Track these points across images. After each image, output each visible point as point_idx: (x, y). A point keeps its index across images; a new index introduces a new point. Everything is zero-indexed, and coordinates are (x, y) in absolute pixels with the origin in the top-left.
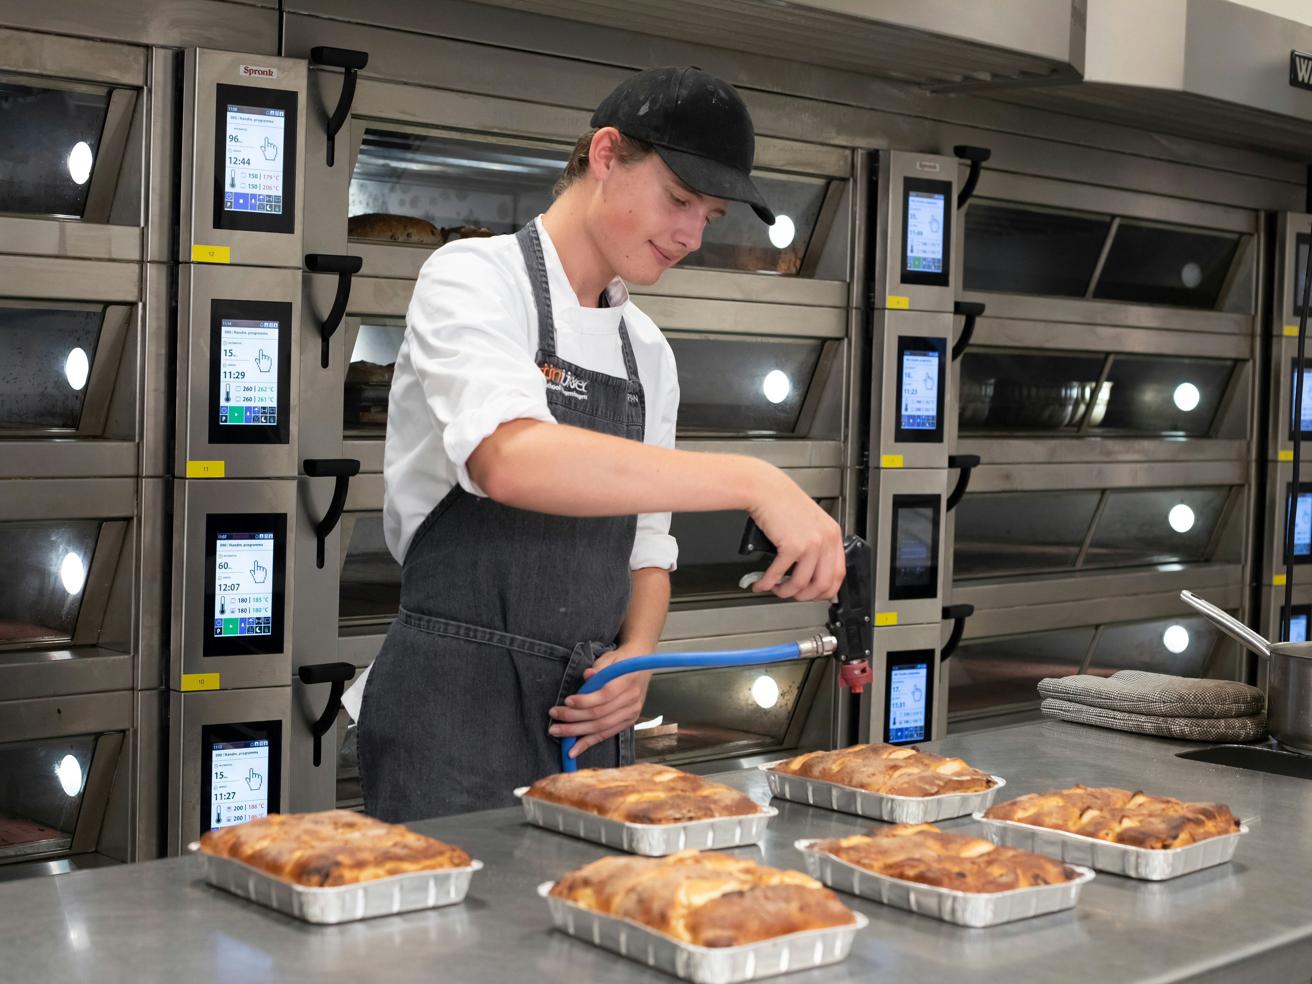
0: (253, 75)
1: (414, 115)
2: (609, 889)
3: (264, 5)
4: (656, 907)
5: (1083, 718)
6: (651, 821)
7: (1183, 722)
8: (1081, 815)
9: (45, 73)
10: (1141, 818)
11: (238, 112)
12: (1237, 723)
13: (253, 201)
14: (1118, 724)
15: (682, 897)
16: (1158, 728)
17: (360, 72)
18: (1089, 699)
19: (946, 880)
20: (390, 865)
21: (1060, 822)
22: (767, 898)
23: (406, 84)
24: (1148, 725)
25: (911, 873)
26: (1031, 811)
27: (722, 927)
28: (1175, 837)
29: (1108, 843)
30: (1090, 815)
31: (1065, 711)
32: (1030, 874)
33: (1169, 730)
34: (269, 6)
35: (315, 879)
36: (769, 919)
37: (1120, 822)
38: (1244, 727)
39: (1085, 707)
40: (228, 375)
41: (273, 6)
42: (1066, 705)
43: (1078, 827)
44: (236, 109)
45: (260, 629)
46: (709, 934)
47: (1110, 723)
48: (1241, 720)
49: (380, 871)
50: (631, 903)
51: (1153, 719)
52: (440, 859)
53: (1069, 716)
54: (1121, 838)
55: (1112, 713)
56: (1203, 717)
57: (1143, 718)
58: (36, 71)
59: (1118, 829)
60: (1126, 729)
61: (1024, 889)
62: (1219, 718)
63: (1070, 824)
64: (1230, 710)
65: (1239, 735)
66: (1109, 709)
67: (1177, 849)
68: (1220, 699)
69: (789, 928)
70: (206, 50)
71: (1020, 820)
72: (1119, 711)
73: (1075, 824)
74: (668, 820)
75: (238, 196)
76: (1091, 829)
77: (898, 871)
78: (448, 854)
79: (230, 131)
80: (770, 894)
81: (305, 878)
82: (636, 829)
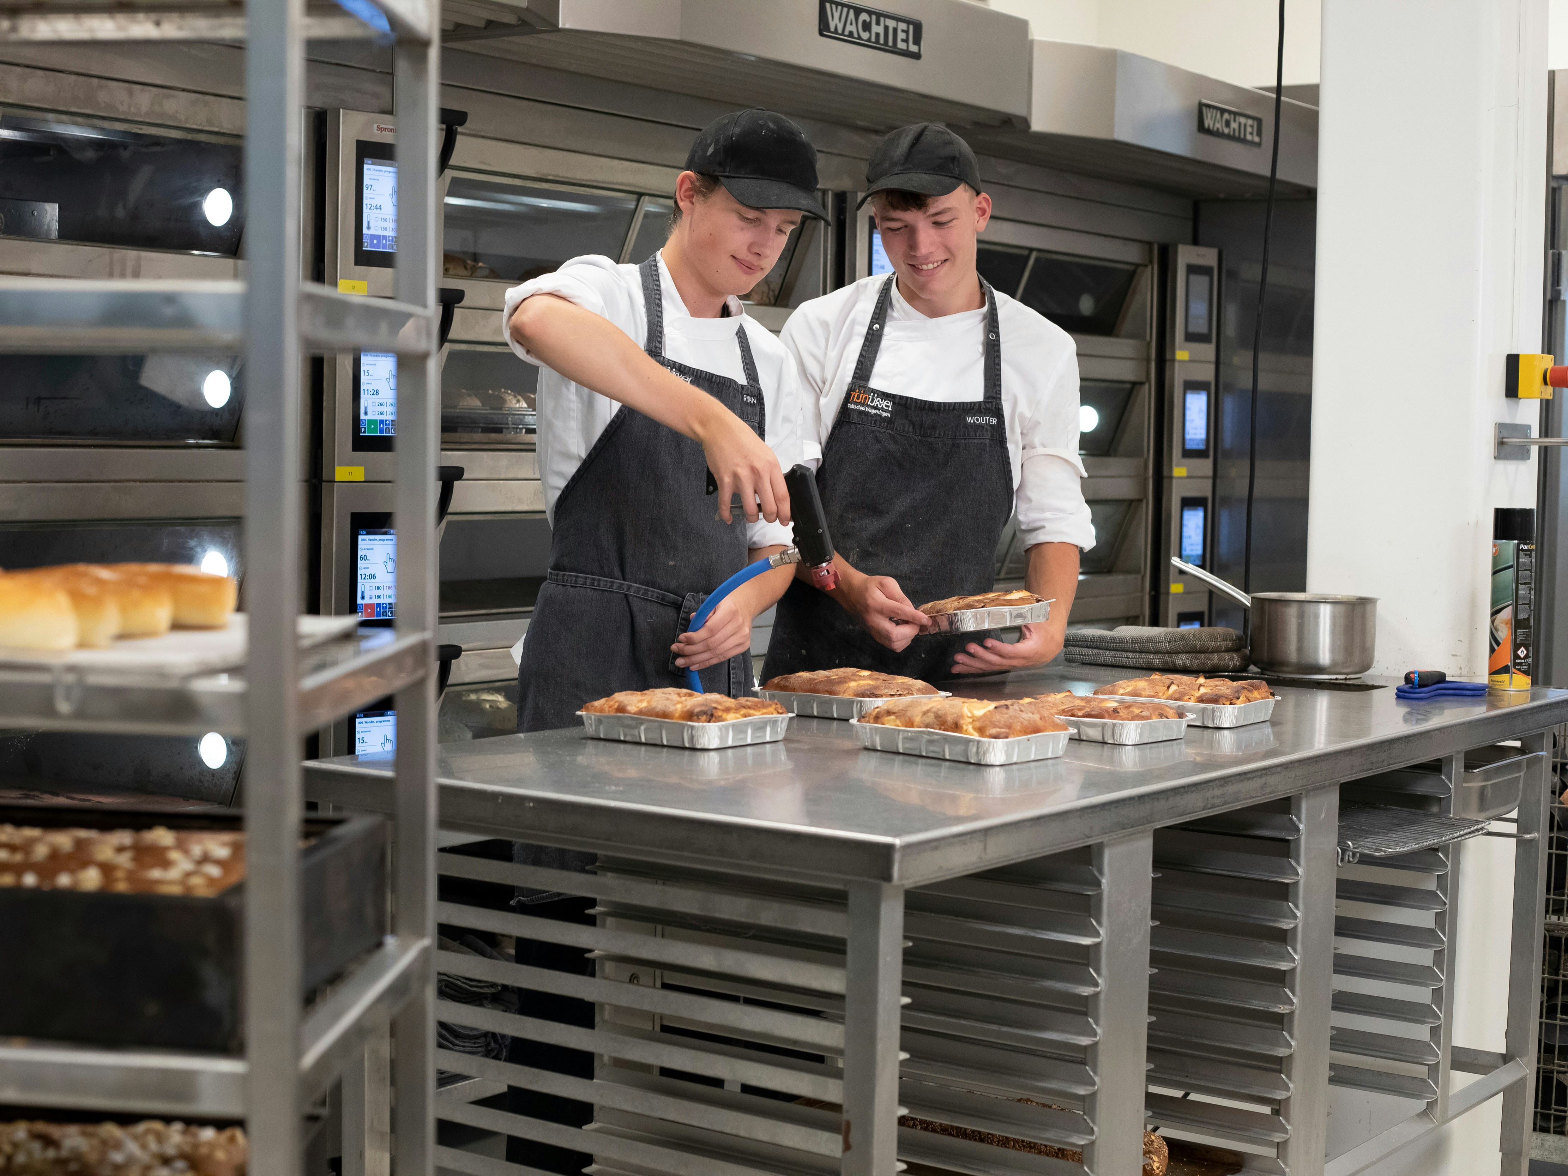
0: (383, 132)
1: (490, 165)
2: (909, 714)
3: (382, 70)
4: (950, 719)
5: (1101, 660)
6: (876, 696)
7: (1184, 656)
8: (1169, 687)
9: (222, 131)
10: (1211, 688)
11: (372, 164)
12: (1227, 656)
13: (384, 242)
14: (1131, 662)
15: (966, 711)
16: (1165, 663)
17: (460, 129)
18: (1104, 645)
20: (743, 711)
21: (1153, 694)
22: (1021, 711)
23: (483, 137)
24: (1157, 661)
26: (1129, 689)
27: (1000, 728)
28: (1238, 698)
29: (1192, 704)
30: (1173, 688)
31: (1085, 655)
33: (1174, 663)
34: (385, 71)
35: (704, 718)
36: (1026, 723)
37: (1199, 690)
38: (1233, 659)
39: (1101, 651)
40: (366, 392)
41: (388, 71)
42: (1084, 651)
43: (1166, 695)
44: (370, 162)
45: (391, 613)
46: (993, 731)
47: (1124, 661)
48: (1230, 654)
49: (738, 715)
50: (930, 718)
51: (1159, 656)
52: (771, 709)
53: (1087, 659)
54: (1201, 700)
55: (1125, 654)
56: (1201, 652)
57: (1152, 656)
58: (216, 129)
59: (1197, 694)
60: (1138, 665)
62: (1212, 652)
63: (1160, 694)
64: (1221, 646)
65: (1229, 666)
66: (1122, 651)
67: (1240, 704)
68: (1213, 638)
69: (1037, 730)
70: (347, 111)
71: (1122, 695)
72: (1130, 652)
73: (1164, 694)
74: (886, 695)
75: (373, 237)
76: (1177, 696)
77: (1070, 714)
78: (774, 706)
79: (366, 181)
80: (1023, 709)
81: (695, 718)
82: (865, 701)
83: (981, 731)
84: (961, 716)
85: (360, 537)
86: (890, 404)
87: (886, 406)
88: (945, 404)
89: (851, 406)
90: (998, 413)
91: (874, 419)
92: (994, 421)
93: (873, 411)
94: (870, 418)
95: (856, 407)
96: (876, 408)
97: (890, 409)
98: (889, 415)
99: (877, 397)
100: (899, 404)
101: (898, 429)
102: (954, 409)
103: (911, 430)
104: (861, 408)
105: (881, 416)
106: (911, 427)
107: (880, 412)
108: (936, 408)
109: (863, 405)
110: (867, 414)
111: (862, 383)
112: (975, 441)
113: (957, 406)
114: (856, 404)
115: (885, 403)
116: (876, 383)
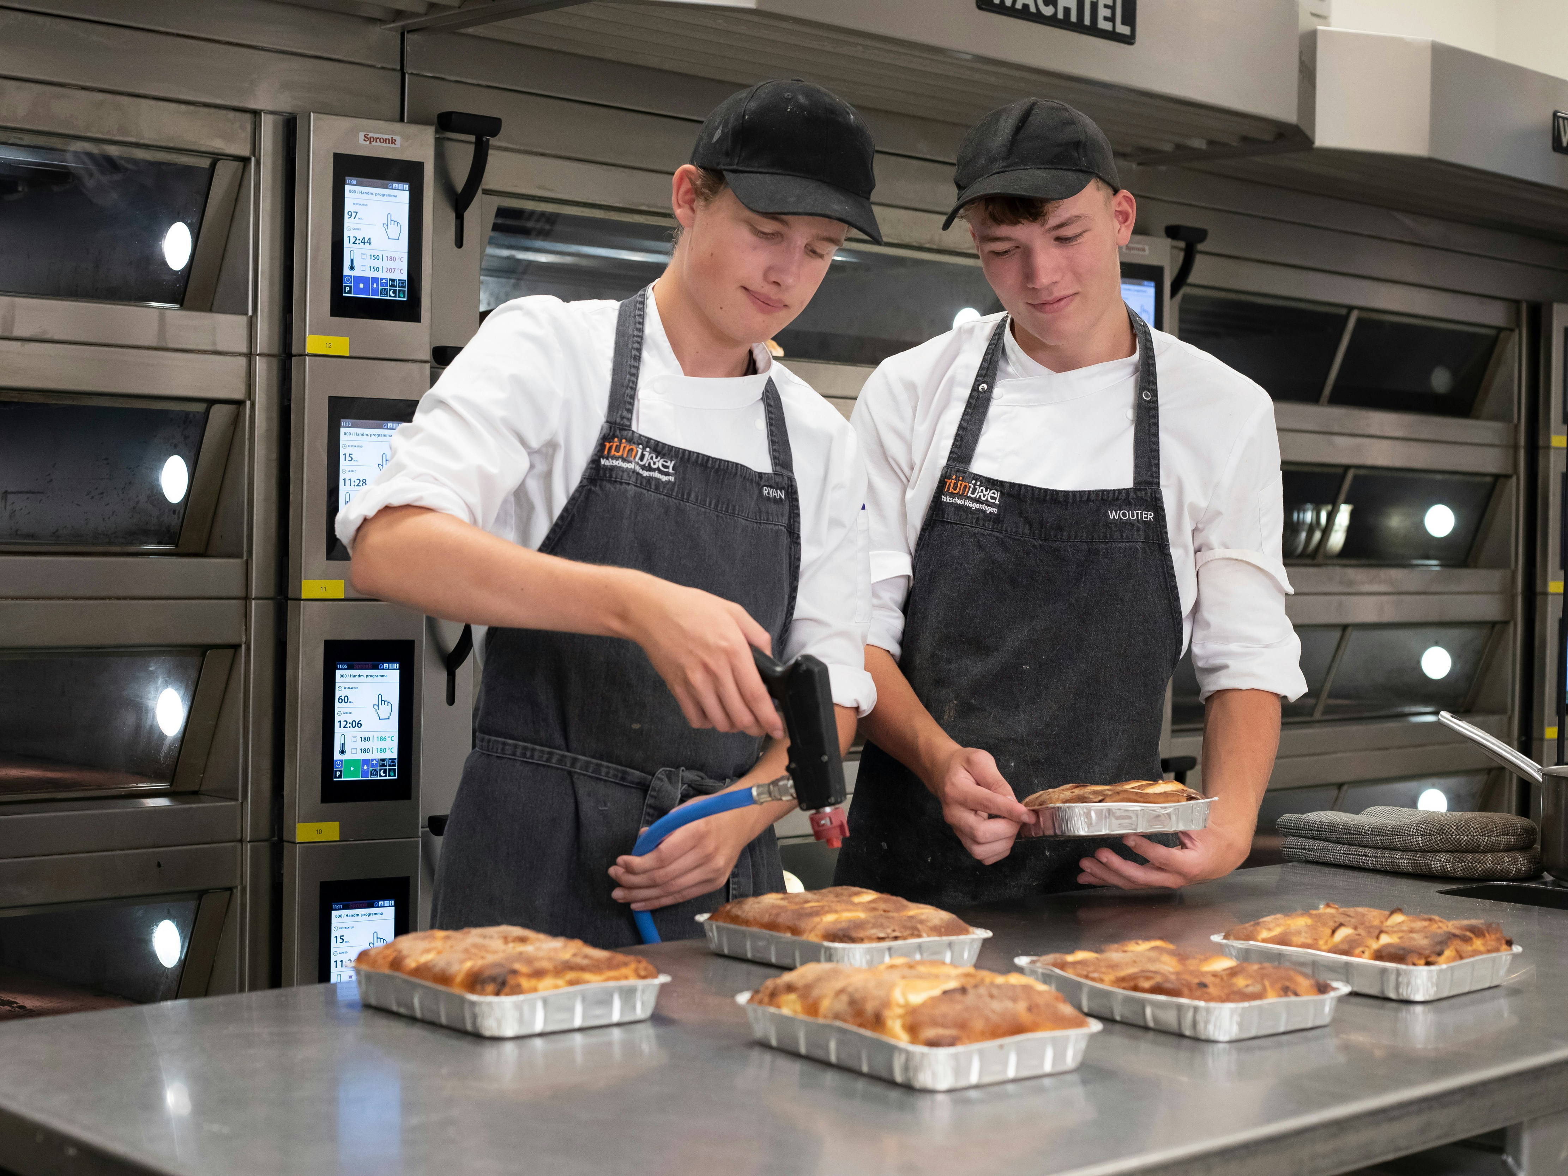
0: (374, 143)
1: (552, 190)
2: (815, 993)
3: (384, 65)
4: (870, 1007)
5: (1329, 857)
6: (853, 940)
7: (1443, 857)
8: (1333, 932)
9: (142, 141)
10: (1401, 935)
11: (357, 185)
12: (1506, 857)
13: (375, 286)
14: (1370, 862)
15: (898, 996)
16: (1416, 865)
17: (493, 141)
18: (1336, 836)
19: (1186, 991)
20: (571, 975)
21: (1309, 941)
22: (992, 996)
23: (543, 155)
24: (1405, 862)
25: (1146, 985)
26: (1277, 931)
27: (943, 1026)
28: (1440, 954)
29: (1365, 960)
30: (1343, 933)
31: (1308, 850)
32: (1279, 985)
33: (1428, 866)
34: (389, 66)
35: (490, 988)
36: (995, 1018)
37: (1378, 938)
38: (1515, 862)
39: (1331, 845)
40: (348, 482)
41: (394, 67)
42: (1309, 843)
43: (1330, 945)
44: (355, 182)
45: (385, 772)
46: (930, 1033)
47: (1361, 861)
48: (1511, 854)
49: (560, 982)
50: (841, 1005)
51: (1409, 855)
52: (625, 971)
53: (1312, 855)
54: (1379, 955)
55: (1362, 851)
56: (1467, 851)
57: (1398, 855)
58: (132, 139)
59: (1375, 945)
60: (1379, 867)
61: (1272, 999)
62: (1485, 852)
63: (1321, 942)
64: (1498, 843)
65: (1509, 872)
66: (1359, 846)
67: (1443, 965)
68: (1486, 830)
69: (1017, 1029)
70: (321, 116)
71: (1264, 941)
72: (1370, 847)
73: (1326, 942)
74: (871, 939)
75: (358, 279)
76: (1345, 947)
77: (1132, 984)
78: (633, 966)
79: (348, 206)
80: (995, 992)
81: (478, 987)
82: (836, 949)
83: (913, 1030)
84: (886, 1003)
85: (338, 673)
86: (997, 495)
87: (992, 498)
88: (1074, 493)
89: (946, 499)
90: (1156, 505)
91: (976, 516)
92: (1150, 516)
93: (975, 506)
94: (970, 516)
95: (953, 501)
96: (978, 501)
97: (997, 502)
98: (995, 510)
99: (980, 486)
100: (1009, 495)
101: (1009, 530)
102: (1088, 500)
103: (1027, 531)
104: (959, 502)
105: (984, 512)
106: (1027, 527)
107: (984, 507)
108: (1061, 499)
109: (961, 496)
110: (967, 509)
111: (961, 466)
112: (1122, 545)
113: (1093, 497)
114: (953, 495)
115: (991, 494)
116: (979, 466)
